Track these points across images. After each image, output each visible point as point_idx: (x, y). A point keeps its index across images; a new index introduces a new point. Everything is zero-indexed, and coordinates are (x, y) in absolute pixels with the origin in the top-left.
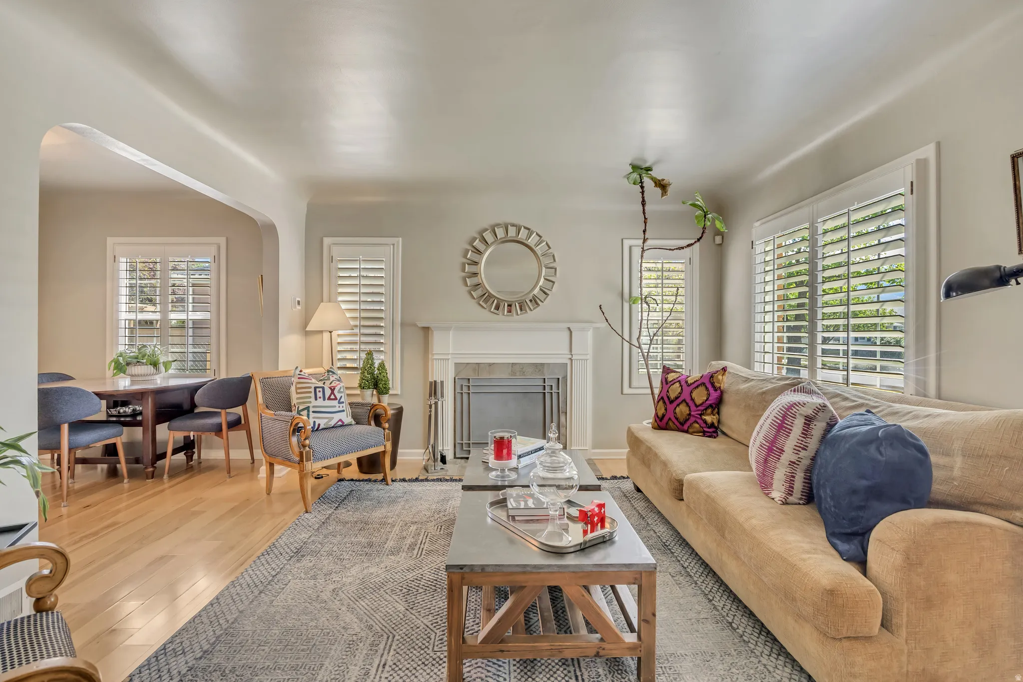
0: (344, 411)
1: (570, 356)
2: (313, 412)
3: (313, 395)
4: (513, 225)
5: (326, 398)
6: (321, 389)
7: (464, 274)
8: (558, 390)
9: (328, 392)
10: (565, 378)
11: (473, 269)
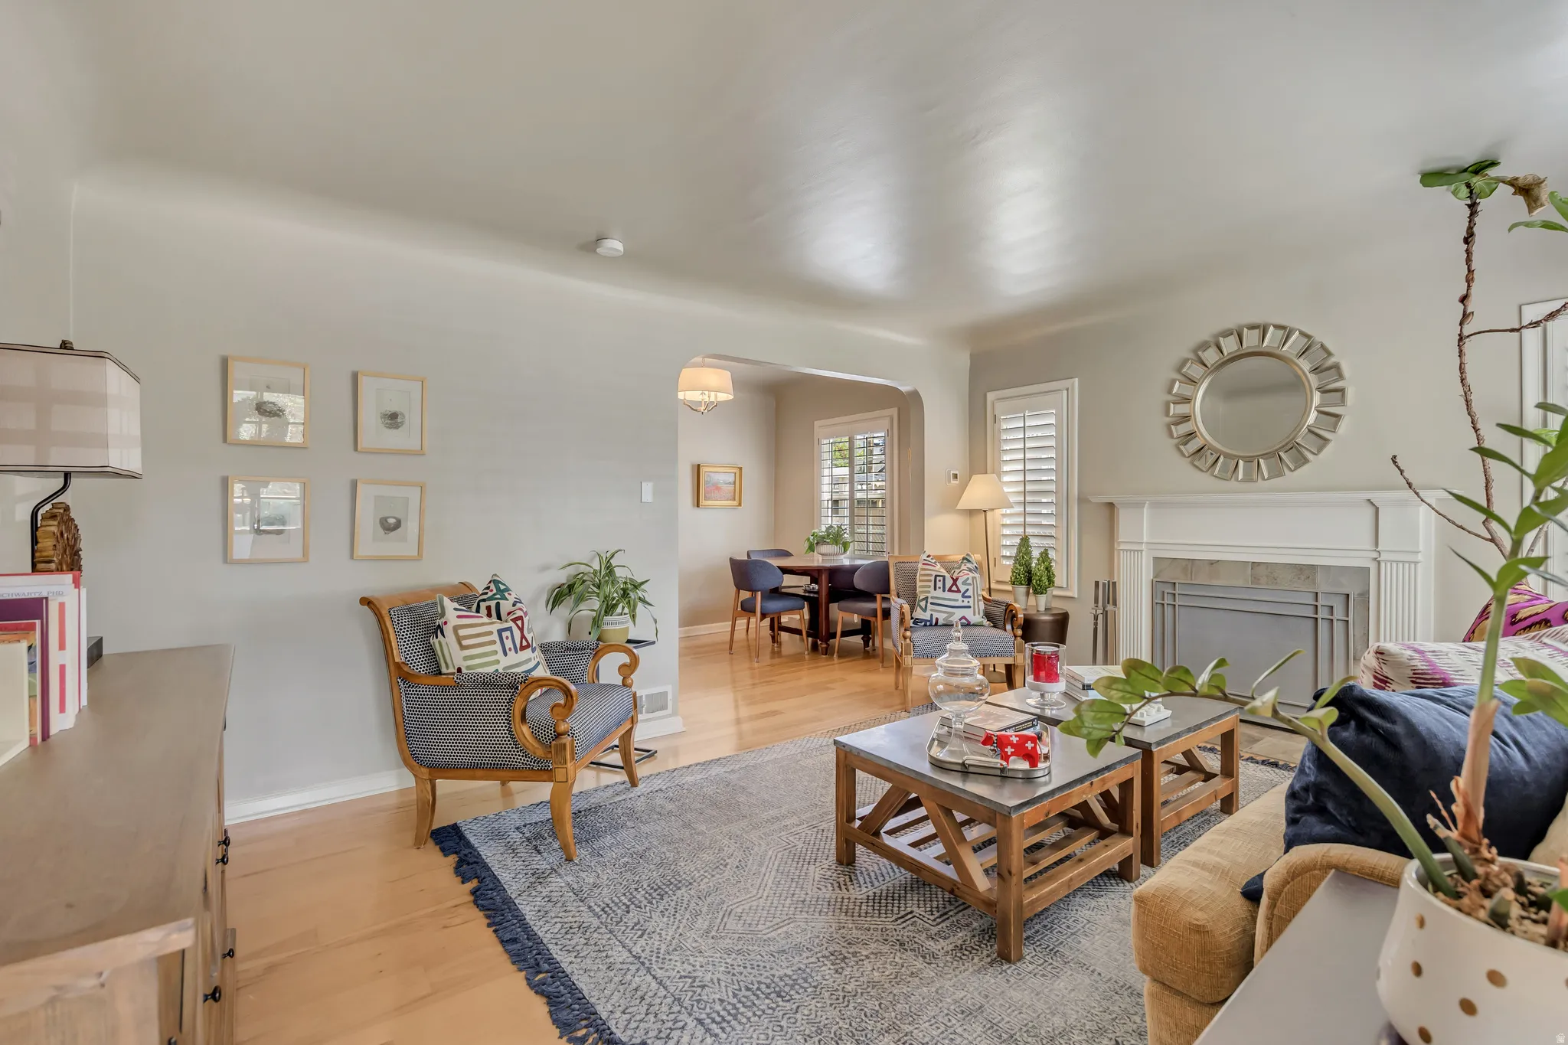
0: (970, 607)
1: (1375, 555)
2: (931, 603)
3: (932, 584)
4: (1252, 327)
5: (947, 590)
6: (941, 578)
7: (1168, 420)
8: (1348, 616)
9: (949, 582)
10: (1365, 595)
11: (1182, 409)
